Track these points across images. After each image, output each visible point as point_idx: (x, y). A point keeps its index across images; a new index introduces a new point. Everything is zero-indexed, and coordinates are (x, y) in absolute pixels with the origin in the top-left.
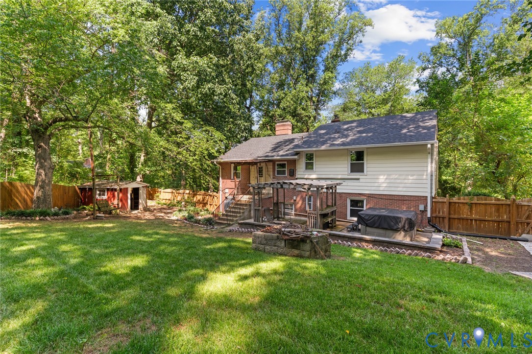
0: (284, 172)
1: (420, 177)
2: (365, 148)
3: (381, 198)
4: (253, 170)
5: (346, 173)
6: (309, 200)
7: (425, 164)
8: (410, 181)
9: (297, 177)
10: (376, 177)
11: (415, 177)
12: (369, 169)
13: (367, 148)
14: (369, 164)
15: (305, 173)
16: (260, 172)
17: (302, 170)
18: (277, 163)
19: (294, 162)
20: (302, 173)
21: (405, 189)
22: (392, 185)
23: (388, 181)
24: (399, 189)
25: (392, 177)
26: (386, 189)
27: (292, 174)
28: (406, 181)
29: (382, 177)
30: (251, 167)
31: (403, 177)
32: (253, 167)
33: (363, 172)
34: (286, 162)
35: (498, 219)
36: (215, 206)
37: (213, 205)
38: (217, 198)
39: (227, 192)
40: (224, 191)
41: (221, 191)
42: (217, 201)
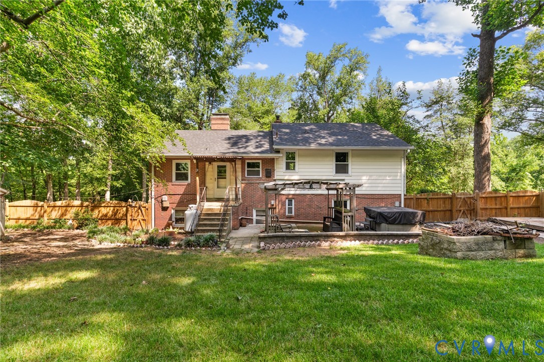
0: (258, 173)
1: (394, 178)
2: (350, 149)
3: (364, 198)
4: (211, 171)
5: (332, 174)
6: (290, 204)
7: (399, 167)
8: (387, 181)
9: (275, 178)
10: (359, 178)
11: (391, 178)
12: (353, 170)
13: (352, 150)
14: (353, 165)
15: (285, 174)
16: (221, 173)
17: (281, 170)
18: (247, 161)
19: (272, 161)
20: (282, 174)
21: (384, 189)
22: (374, 185)
23: (370, 181)
24: (379, 189)
25: (373, 178)
26: (368, 189)
27: (269, 174)
28: (384, 181)
29: (364, 178)
30: (207, 166)
31: (382, 178)
32: (211, 166)
33: (348, 173)
34: (260, 161)
35: (444, 209)
36: (142, 222)
37: (138, 220)
38: (147, 209)
39: (166, 200)
40: (159, 199)
41: (153, 199)
42: (147, 214)
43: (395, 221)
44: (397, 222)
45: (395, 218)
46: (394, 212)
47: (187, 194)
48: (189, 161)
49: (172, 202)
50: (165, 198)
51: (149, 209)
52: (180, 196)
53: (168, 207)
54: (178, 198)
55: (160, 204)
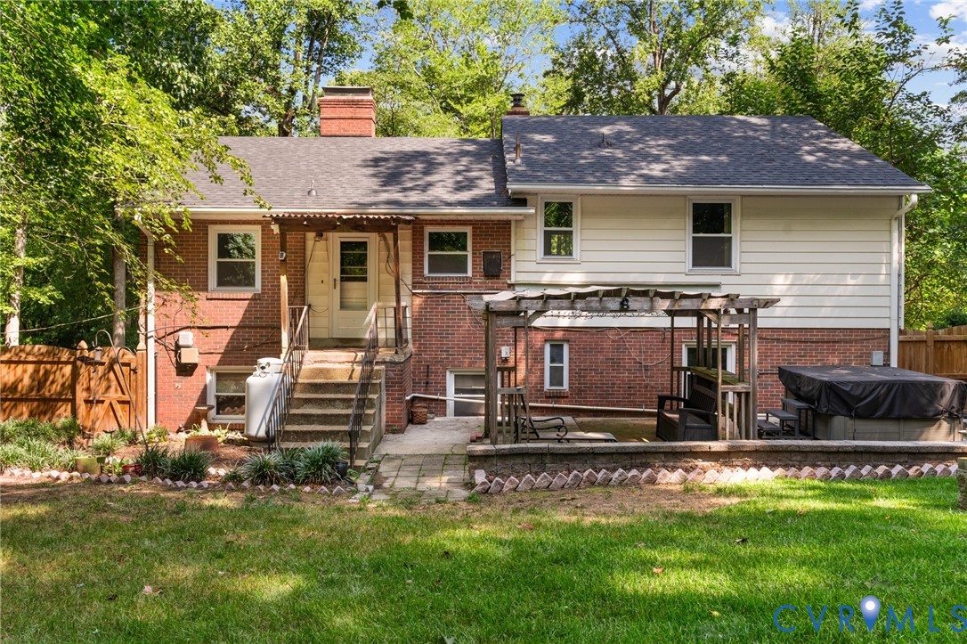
0: (460, 265)
1: (870, 280)
2: (735, 195)
3: (778, 340)
4: (324, 257)
5: (681, 267)
6: (557, 357)
7: (885, 247)
8: (849, 291)
9: (513, 281)
10: (763, 279)
11: (860, 280)
12: (746, 258)
13: (743, 196)
14: (745, 242)
15: (542, 268)
16: (353, 263)
17: (532, 256)
18: (429, 229)
19: (502, 230)
20: (534, 267)
21: (837, 312)
22: (806, 301)
23: (795, 290)
24: (823, 312)
25: (806, 279)
26: (791, 312)
27: (495, 269)
28: (840, 291)
29: (780, 279)
30: (310, 244)
31: (834, 279)
32: (321, 244)
33: (729, 265)
34: (468, 230)
36: (118, 407)
37: (106, 404)
38: (135, 371)
39: (190, 343)
40: (170, 341)
41: (151, 341)
42: (133, 384)
43: (876, 411)
44: (879, 414)
45: (876, 399)
46: (871, 383)
47: (250, 327)
48: (259, 228)
49: (206, 348)
50: (186, 337)
51: (139, 371)
52: (231, 331)
53: (195, 366)
54: (222, 339)
55: (173, 354)
